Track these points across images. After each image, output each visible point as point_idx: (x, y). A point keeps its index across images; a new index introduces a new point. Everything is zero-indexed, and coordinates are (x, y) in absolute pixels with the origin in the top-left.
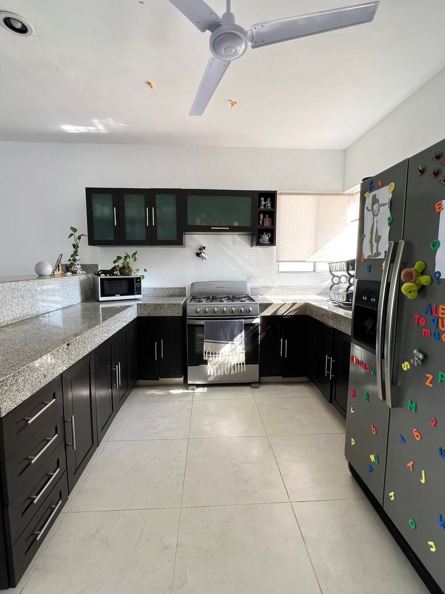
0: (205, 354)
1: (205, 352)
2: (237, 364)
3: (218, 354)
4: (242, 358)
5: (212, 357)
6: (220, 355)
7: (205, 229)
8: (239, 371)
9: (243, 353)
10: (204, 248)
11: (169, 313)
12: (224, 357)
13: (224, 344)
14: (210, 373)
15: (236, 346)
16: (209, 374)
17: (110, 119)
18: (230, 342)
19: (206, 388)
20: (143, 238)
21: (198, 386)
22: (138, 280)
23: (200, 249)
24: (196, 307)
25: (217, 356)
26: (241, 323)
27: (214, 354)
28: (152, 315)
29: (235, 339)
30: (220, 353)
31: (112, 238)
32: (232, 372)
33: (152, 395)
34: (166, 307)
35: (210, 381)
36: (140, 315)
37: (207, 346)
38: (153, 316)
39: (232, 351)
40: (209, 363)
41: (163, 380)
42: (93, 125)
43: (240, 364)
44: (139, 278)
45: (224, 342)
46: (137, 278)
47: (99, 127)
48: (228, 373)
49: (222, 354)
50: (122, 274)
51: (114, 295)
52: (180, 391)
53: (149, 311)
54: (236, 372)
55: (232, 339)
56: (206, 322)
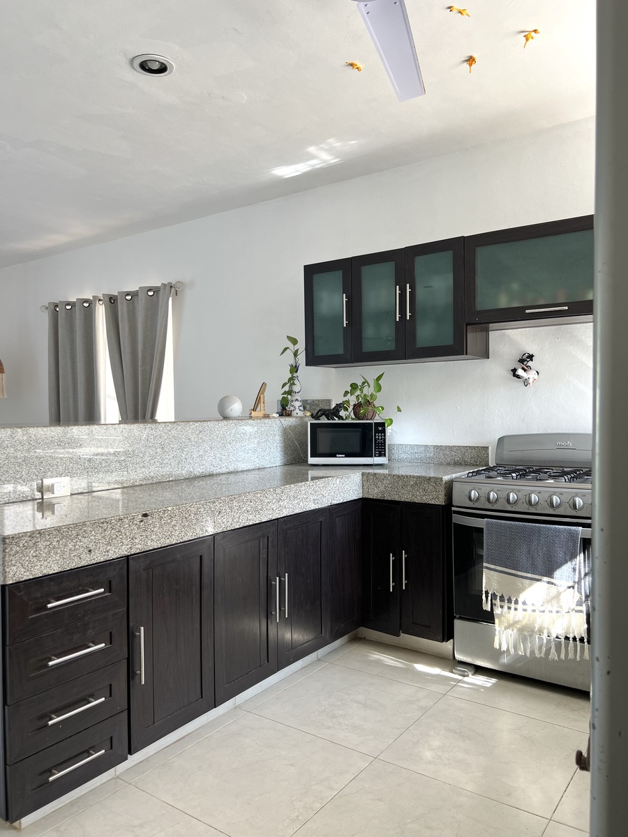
0: (487, 597)
1: (487, 593)
2: (567, 638)
3: (516, 602)
4: (578, 626)
5: (502, 607)
6: (520, 606)
7: (516, 315)
8: (571, 656)
9: (581, 611)
10: (531, 357)
11: (419, 497)
12: (529, 611)
13: (528, 581)
14: (500, 645)
15: (561, 589)
16: (496, 645)
17: (331, 140)
18: (546, 579)
19: (494, 680)
20: (390, 346)
21: (479, 670)
22: (381, 427)
23: (522, 361)
24: (488, 490)
25: (513, 606)
26: (573, 536)
27: (507, 600)
28: (387, 497)
29: (558, 573)
30: (520, 600)
31: (341, 351)
32: (553, 655)
33: (378, 662)
34: (412, 483)
35: (504, 665)
36: (366, 496)
37: (490, 579)
38: (389, 499)
39: (549, 601)
40: (497, 621)
41: (407, 639)
42: (313, 157)
43: (574, 639)
44: (383, 425)
45: (529, 575)
46: (377, 425)
47: (321, 157)
48: (543, 655)
49: (524, 603)
50: (357, 416)
51: (334, 455)
52: (436, 671)
53: (382, 488)
54: (563, 656)
55: (550, 573)
56: (488, 523)
